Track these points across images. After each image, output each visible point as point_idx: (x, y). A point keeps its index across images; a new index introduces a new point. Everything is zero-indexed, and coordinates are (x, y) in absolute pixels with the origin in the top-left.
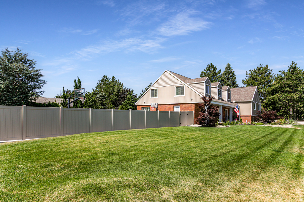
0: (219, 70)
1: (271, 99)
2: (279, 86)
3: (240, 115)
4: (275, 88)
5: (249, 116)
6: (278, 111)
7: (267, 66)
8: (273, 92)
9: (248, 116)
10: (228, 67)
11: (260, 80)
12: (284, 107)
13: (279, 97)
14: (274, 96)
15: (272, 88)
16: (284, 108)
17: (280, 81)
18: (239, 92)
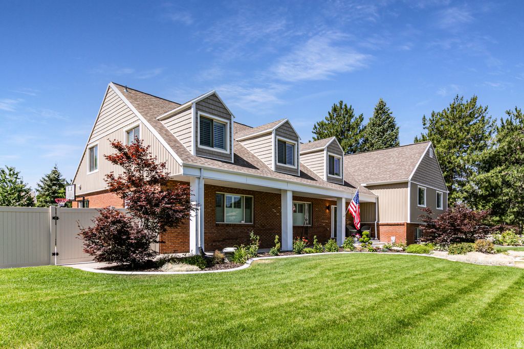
0: (358, 117)
1: (481, 180)
2: (506, 147)
3: (378, 221)
4: (493, 153)
5: (401, 225)
6: (503, 213)
7: (474, 100)
8: (489, 164)
9: (398, 225)
10: (381, 109)
11: (454, 134)
12: (518, 203)
13: (505, 175)
14: (489, 174)
15: (484, 154)
16: (517, 205)
17: (507, 135)
18: (382, 159)
